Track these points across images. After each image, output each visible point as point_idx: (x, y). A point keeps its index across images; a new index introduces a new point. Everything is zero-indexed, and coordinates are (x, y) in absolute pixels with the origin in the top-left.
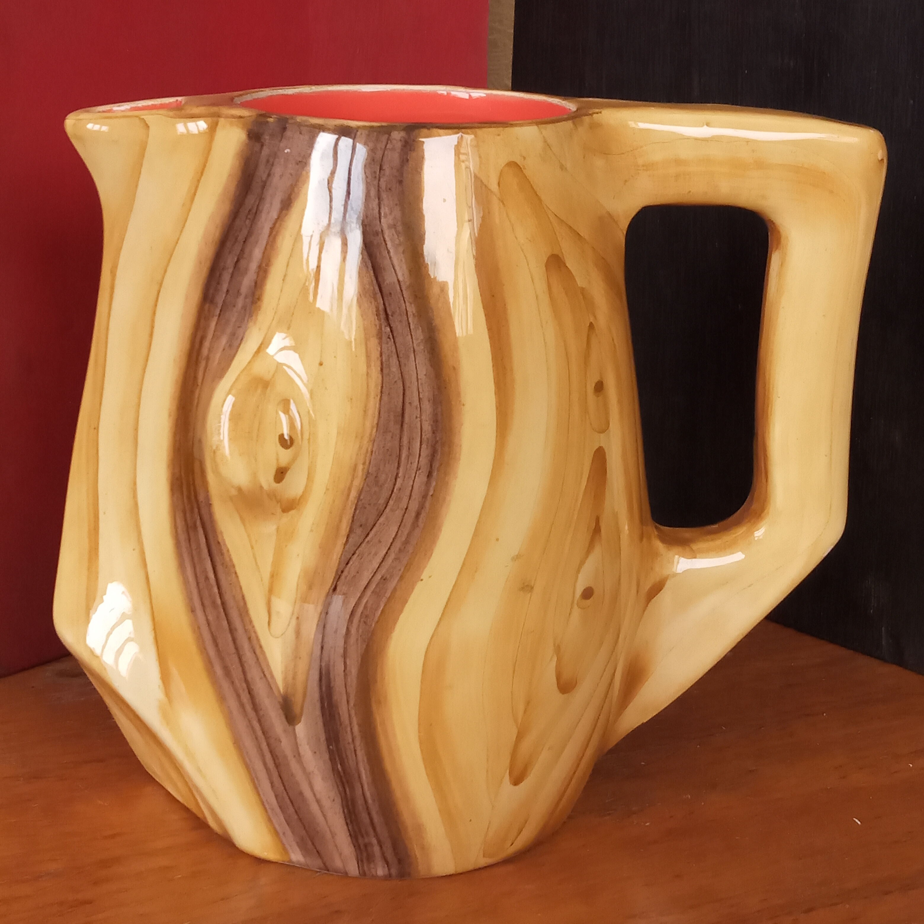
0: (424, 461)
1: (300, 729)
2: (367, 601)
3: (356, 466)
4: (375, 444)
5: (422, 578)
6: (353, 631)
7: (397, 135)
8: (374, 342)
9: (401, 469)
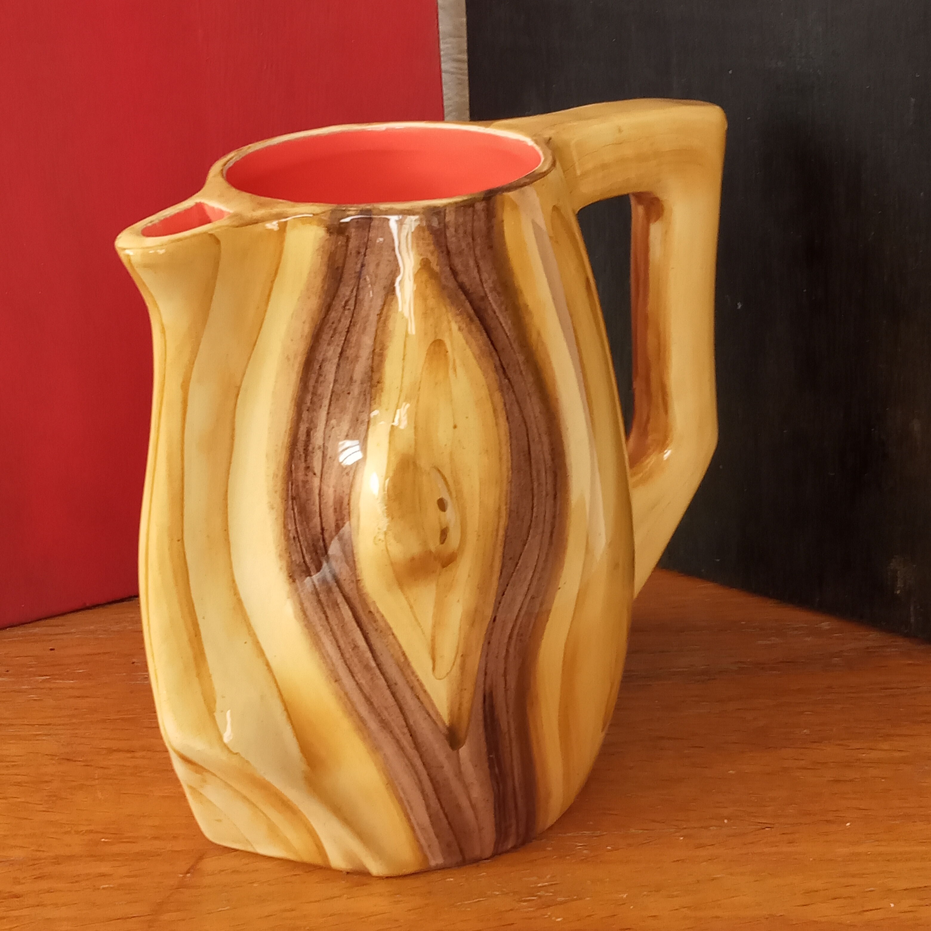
0: (550, 487)
1: (464, 751)
2: (521, 622)
3: (499, 508)
4: (513, 484)
5: (560, 586)
6: (511, 650)
7: (480, 206)
8: (497, 396)
9: (535, 499)
